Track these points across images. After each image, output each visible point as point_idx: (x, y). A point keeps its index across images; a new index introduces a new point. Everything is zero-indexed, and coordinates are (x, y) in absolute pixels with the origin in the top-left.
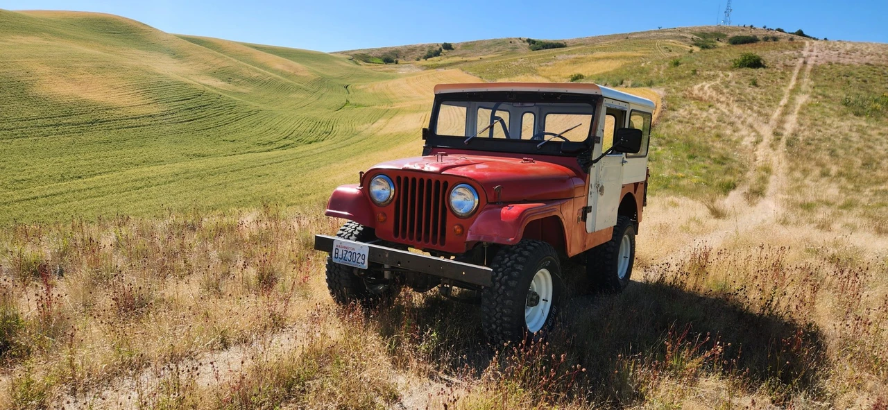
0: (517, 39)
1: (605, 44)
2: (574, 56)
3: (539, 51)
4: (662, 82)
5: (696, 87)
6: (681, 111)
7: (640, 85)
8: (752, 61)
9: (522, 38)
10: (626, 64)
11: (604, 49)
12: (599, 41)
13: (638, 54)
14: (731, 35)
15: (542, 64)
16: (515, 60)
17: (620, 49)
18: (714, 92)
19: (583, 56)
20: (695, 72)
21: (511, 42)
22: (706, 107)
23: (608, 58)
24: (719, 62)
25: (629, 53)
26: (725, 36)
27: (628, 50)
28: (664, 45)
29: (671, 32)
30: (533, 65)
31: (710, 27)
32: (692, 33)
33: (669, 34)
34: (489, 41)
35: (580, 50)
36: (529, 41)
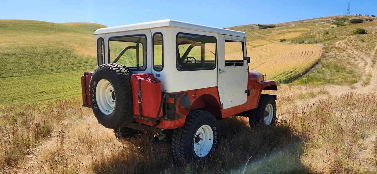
0: (253, 25)
1: (293, 25)
2: (279, 31)
3: (264, 29)
4: (321, 41)
5: (337, 43)
6: (331, 53)
7: (312, 43)
8: (361, 31)
9: (256, 24)
10: (303, 34)
11: (293, 28)
12: (290, 24)
13: (309, 29)
14: (350, 19)
15: (265, 35)
16: (254, 34)
17: (300, 27)
18: (345, 45)
19: (284, 31)
20: (336, 37)
21: (251, 26)
22: (342, 51)
23: (295, 31)
24: (346, 32)
25: (304, 29)
26: (347, 19)
27: (303, 28)
28: (320, 25)
29: (322, 19)
30: (262, 36)
31: (341, 16)
32: (332, 19)
33: (321, 20)
34: (242, 26)
35: (282, 28)
36: (259, 25)
